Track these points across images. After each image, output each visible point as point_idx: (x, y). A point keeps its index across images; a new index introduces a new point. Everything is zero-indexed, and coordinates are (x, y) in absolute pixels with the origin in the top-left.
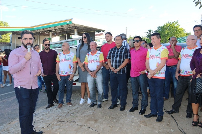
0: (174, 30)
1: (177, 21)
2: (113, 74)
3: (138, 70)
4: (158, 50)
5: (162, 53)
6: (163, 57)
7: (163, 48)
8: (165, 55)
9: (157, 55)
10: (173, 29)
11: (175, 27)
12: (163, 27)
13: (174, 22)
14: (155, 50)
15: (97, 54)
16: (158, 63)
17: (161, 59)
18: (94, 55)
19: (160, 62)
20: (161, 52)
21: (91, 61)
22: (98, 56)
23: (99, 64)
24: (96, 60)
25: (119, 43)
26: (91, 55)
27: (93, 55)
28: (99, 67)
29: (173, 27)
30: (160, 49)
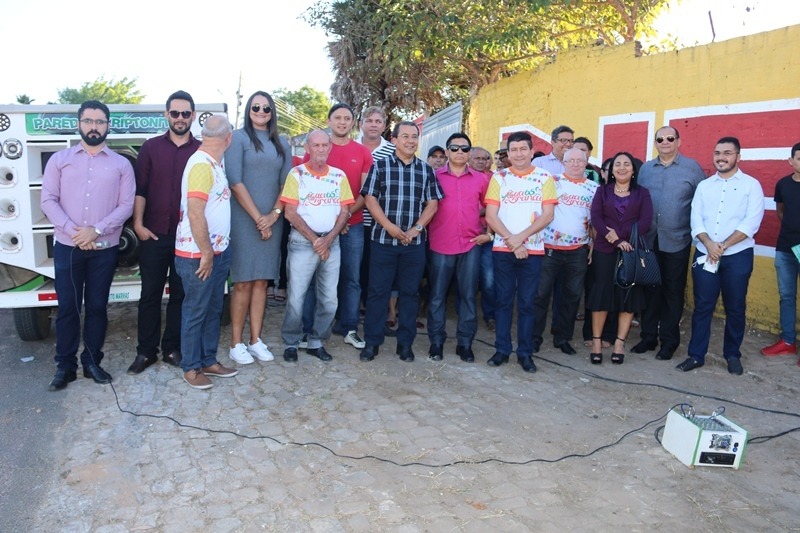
1: (134, 81)
2: (388, 246)
3: (470, 234)
4: (530, 179)
7: (547, 175)
9: (531, 193)
14: (520, 177)
17: (543, 203)
18: (323, 179)
19: (540, 212)
20: (542, 184)
21: (316, 198)
22: (336, 183)
24: (332, 197)
26: (312, 177)
27: (318, 178)
28: (341, 222)
30: (538, 177)
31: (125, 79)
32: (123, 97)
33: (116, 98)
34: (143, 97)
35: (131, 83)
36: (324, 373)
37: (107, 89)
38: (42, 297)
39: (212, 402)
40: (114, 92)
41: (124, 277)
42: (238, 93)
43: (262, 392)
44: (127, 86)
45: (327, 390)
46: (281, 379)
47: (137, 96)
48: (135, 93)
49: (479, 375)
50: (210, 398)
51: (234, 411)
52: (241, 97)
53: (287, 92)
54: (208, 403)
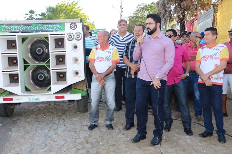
0: (73, 15)
1: (77, 2)
4: (214, 49)
5: (221, 53)
6: (224, 58)
7: (223, 47)
8: (226, 56)
9: (214, 55)
10: (72, 13)
11: (75, 12)
12: (55, 8)
13: (73, 3)
14: (210, 49)
15: (110, 49)
16: (216, 65)
17: (221, 60)
18: (105, 51)
19: (219, 64)
20: (220, 51)
21: (101, 59)
22: (111, 53)
23: (110, 64)
24: (107, 59)
25: (138, 35)
26: (101, 50)
27: (103, 51)
28: (111, 69)
29: (73, 11)
30: (218, 48)
31: (74, 1)
32: (73, 10)
33: (70, 10)
34: (82, 9)
35: (76, 3)
36: (117, 135)
37: (66, 6)
38: (5, 100)
39: (65, 145)
40: (69, 7)
41: (41, 91)
42: (121, 7)
43: (87, 142)
44: (75, 5)
45: (114, 143)
46: (98, 136)
47: (79, 9)
48: (78, 8)
49: (188, 140)
50: (65, 144)
51: (73, 149)
52: (123, 8)
53: (144, 5)
54: (63, 146)
